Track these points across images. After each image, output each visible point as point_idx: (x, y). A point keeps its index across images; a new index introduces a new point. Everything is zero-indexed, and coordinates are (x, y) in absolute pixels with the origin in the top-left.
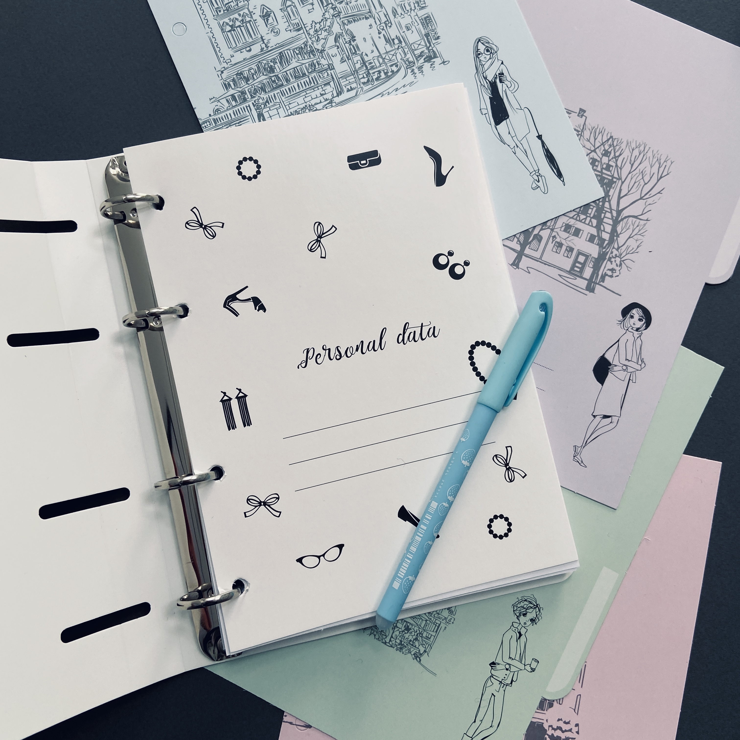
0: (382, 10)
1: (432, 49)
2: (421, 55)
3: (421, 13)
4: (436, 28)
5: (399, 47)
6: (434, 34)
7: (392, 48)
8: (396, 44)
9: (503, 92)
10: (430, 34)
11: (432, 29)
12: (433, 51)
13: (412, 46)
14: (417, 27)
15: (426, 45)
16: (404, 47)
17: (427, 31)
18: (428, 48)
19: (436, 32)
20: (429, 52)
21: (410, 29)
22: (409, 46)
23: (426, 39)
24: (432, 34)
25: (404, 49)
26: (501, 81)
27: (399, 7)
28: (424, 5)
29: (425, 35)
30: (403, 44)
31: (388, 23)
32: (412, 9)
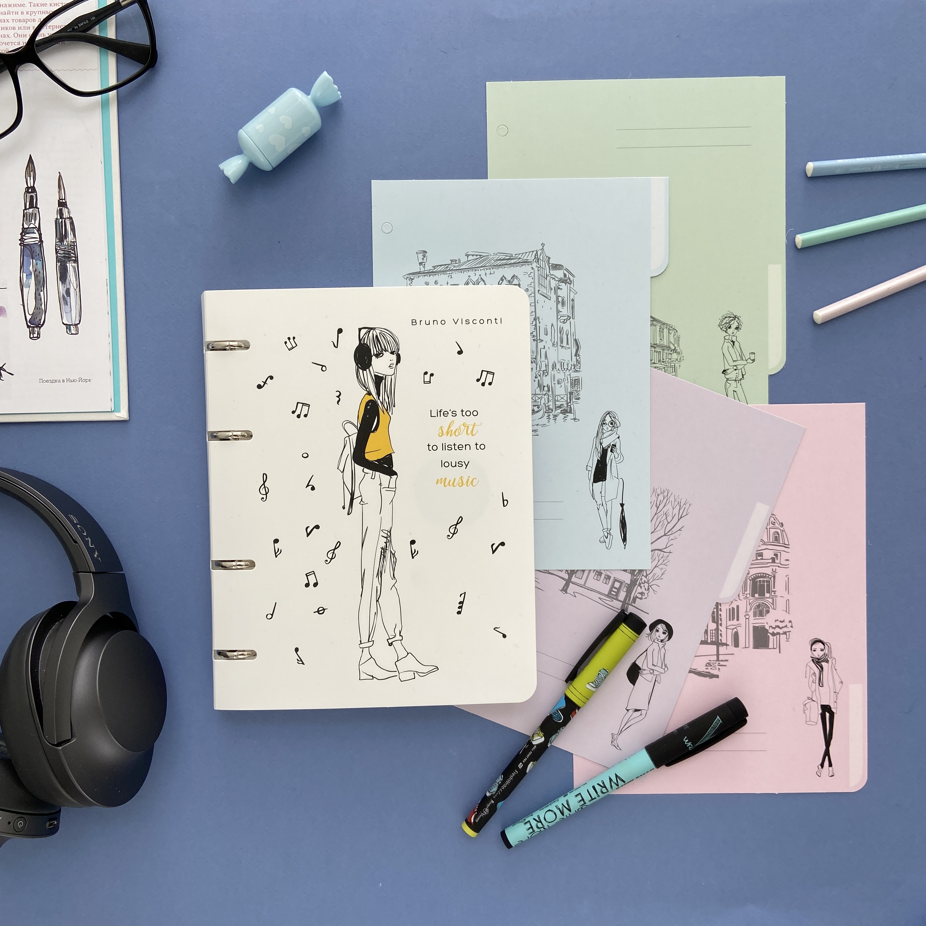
0: (546, 360)
1: (571, 406)
2: (560, 407)
3: (574, 375)
4: (580, 391)
5: (546, 393)
6: (577, 395)
7: (541, 392)
8: (545, 390)
9: (610, 460)
10: (574, 393)
11: (577, 390)
12: (571, 407)
13: (556, 397)
14: (566, 384)
15: (567, 401)
16: (549, 396)
17: (572, 390)
18: (567, 404)
19: (579, 394)
20: (567, 406)
21: (560, 384)
22: (554, 396)
23: (569, 395)
24: (575, 394)
25: (550, 397)
26: (611, 451)
27: (559, 364)
28: (578, 370)
29: (570, 393)
30: (550, 393)
31: (545, 373)
32: (568, 369)
